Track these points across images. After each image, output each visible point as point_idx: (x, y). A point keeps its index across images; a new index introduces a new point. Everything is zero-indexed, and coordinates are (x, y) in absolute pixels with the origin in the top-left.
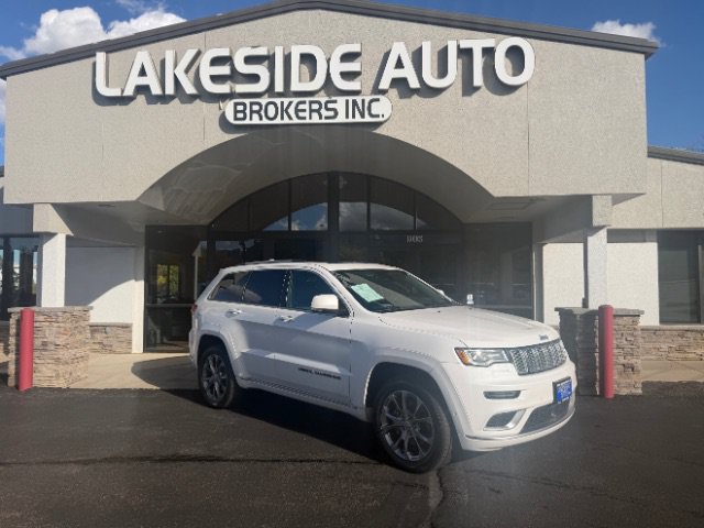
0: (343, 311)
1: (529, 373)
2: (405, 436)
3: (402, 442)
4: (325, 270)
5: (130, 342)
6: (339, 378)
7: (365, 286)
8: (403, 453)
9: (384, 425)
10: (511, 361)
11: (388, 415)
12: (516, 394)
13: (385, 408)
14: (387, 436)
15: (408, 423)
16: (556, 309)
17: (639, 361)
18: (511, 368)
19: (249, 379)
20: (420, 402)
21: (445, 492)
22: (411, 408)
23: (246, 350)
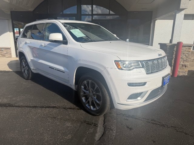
0: (65, 41)
1: (152, 73)
2: (90, 100)
3: (89, 101)
4: (59, 23)
5: (11, 54)
6: (64, 72)
7: (78, 30)
8: (89, 105)
9: (82, 94)
10: (143, 67)
11: (83, 90)
12: (144, 84)
13: (83, 87)
14: (83, 98)
15: (91, 94)
16: (159, 44)
17: (188, 64)
18: (143, 70)
19: (35, 70)
20: (96, 86)
21: (105, 128)
22: (93, 88)
23: (32, 58)
